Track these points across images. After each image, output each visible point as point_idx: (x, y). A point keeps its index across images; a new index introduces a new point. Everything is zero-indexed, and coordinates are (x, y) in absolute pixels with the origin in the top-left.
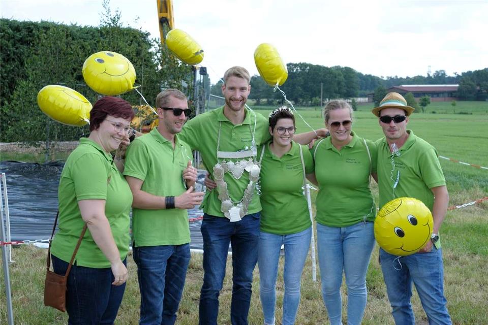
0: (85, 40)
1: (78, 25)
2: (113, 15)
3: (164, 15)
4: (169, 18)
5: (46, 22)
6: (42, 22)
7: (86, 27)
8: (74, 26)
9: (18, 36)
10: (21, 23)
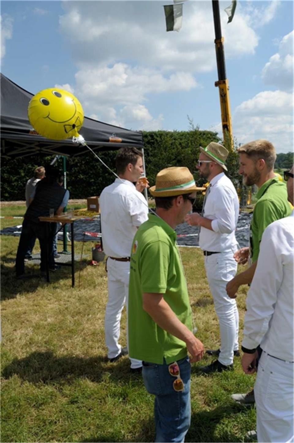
0: (181, 139)
1: (177, 131)
2: (195, 127)
3: (225, 123)
4: (228, 124)
5: (161, 131)
6: (159, 131)
7: (182, 132)
8: (175, 132)
9: (146, 140)
10: (148, 133)
